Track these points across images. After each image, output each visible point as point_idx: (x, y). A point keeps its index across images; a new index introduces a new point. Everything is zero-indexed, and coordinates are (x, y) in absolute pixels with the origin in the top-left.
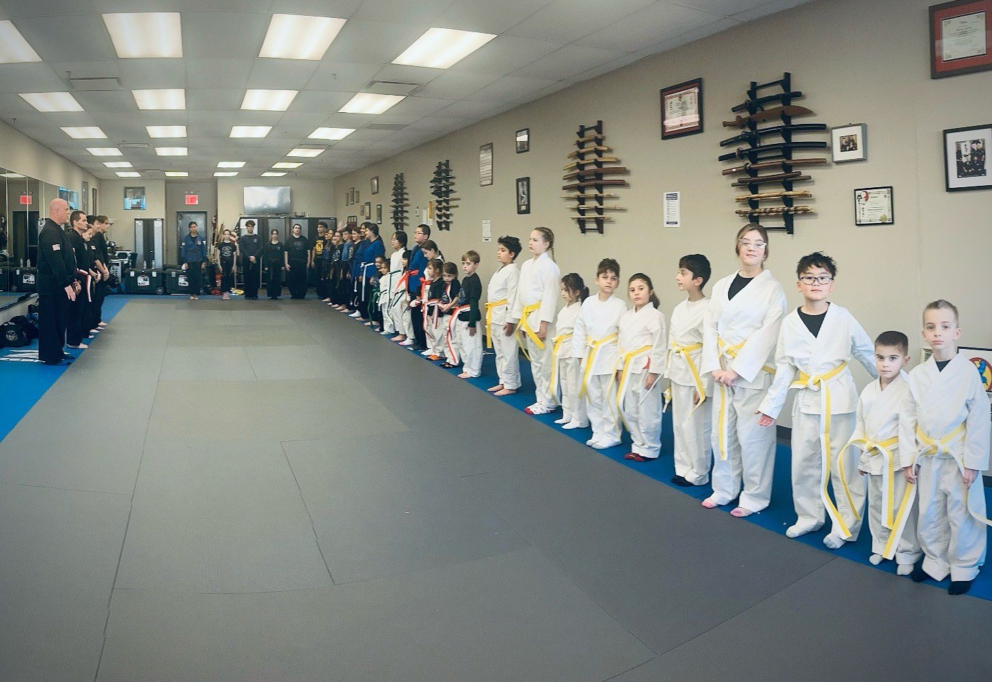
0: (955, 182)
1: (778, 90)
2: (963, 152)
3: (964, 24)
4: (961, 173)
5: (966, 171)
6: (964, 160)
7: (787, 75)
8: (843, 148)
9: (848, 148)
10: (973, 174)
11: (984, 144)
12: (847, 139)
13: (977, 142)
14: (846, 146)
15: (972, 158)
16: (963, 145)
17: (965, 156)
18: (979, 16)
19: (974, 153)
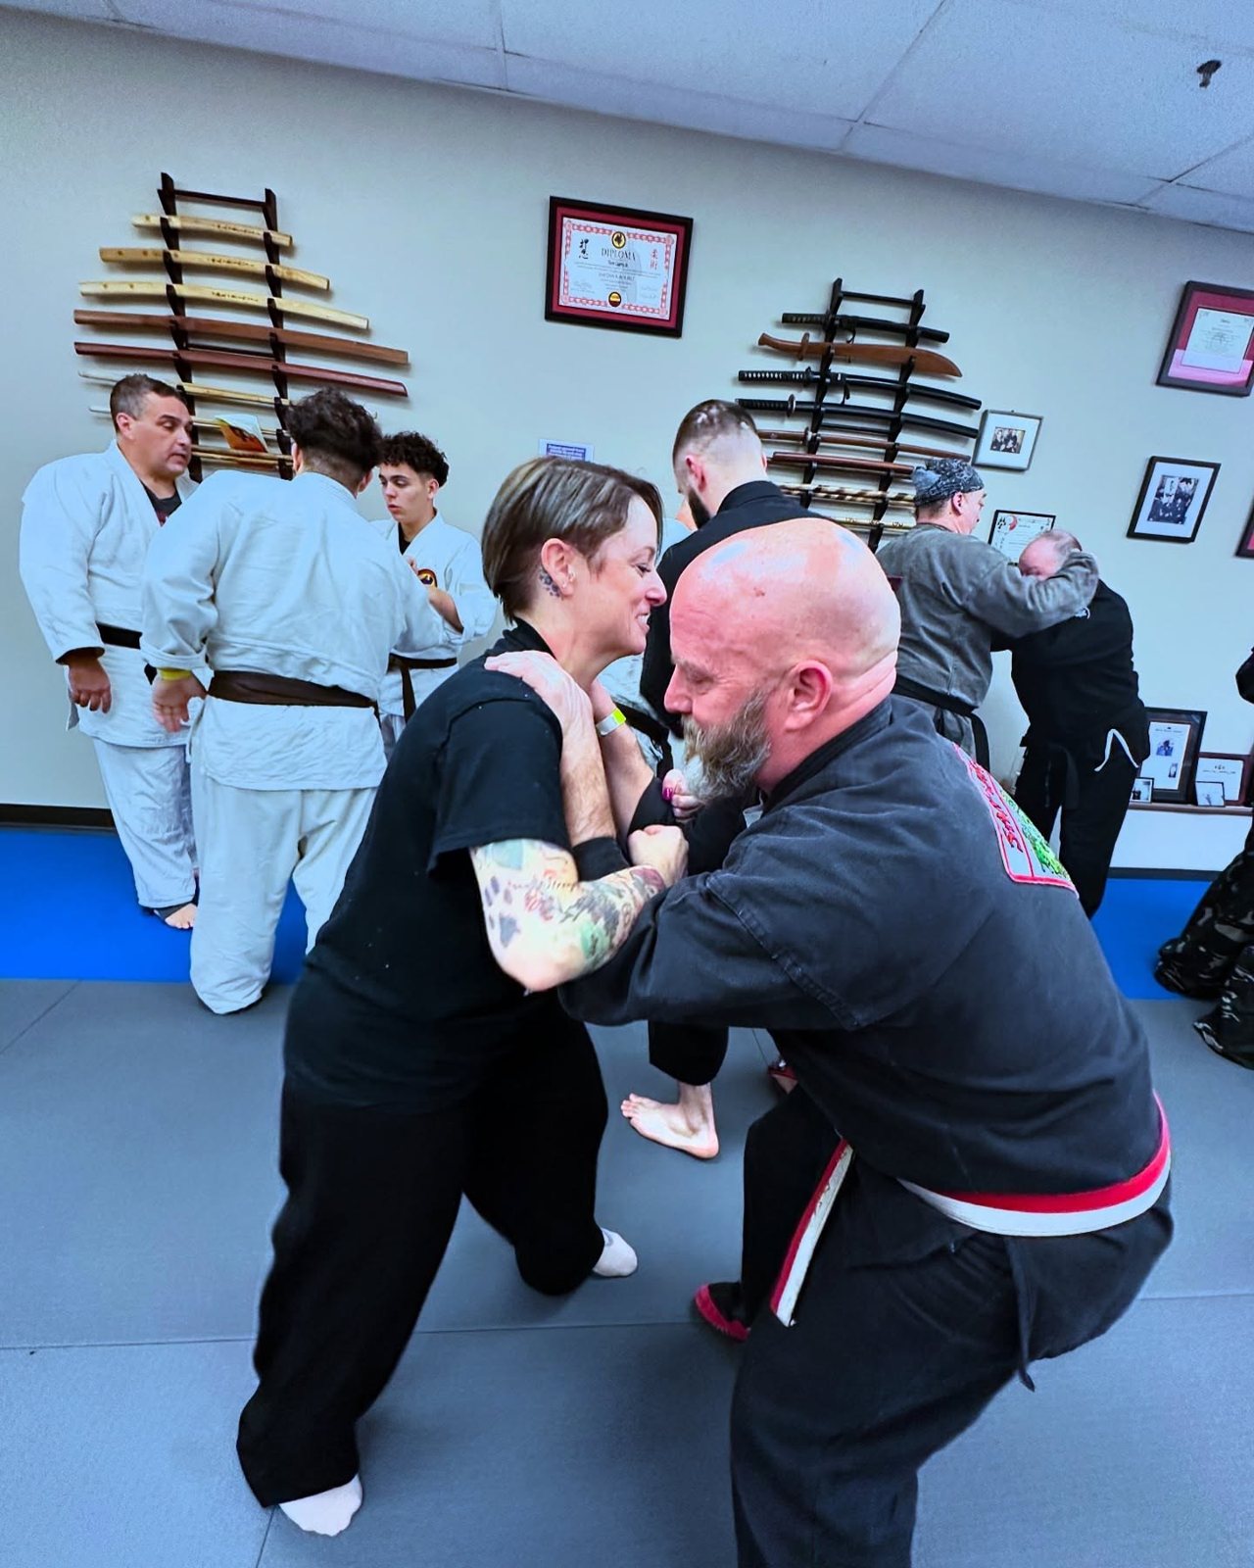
0: (1144, 526)
1: (899, 316)
2: (1166, 490)
3: (1226, 324)
4: (1154, 516)
5: (1161, 514)
6: (1164, 500)
7: (920, 294)
8: (996, 445)
9: (1003, 447)
10: (1168, 520)
11: (1196, 485)
12: (1006, 433)
13: (1188, 481)
14: (1001, 443)
15: (1175, 501)
16: (1169, 480)
17: (1168, 495)
18: (1246, 320)
19: (1179, 495)
